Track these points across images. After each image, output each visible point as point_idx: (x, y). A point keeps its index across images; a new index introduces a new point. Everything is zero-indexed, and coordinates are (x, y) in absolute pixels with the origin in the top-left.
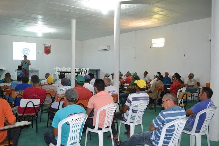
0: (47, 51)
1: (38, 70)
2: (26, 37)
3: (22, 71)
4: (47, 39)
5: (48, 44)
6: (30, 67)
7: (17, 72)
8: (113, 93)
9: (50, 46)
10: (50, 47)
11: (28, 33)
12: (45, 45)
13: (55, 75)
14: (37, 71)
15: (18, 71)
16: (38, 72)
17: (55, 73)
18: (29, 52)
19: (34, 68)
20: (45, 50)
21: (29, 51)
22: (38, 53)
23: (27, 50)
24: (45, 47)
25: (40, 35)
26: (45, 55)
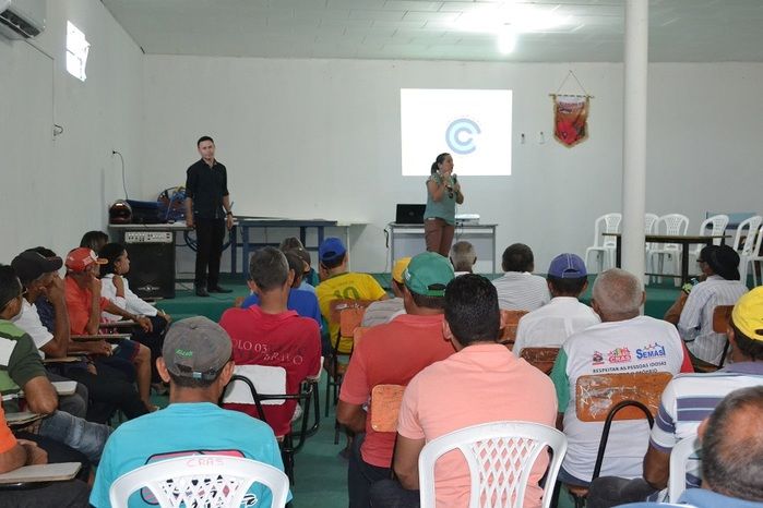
0: (570, 127)
1: (493, 227)
2: (463, 60)
3: (422, 231)
4: (564, 67)
5: (571, 93)
6: (461, 213)
7: (394, 236)
8: (643, 361)
9: (583, 100)
10: (584, 106)
11: (460, 39)
12: (559, 99)
13: (601, 252)
14: (491, 231)
15: (396, 231)
16: (493, 235)
17: (601, 244)
18: (474, 135)
19: (477, 216)
20: (557, 122)
21: (479, 131)
22: (520, 138)
23: (469, 124)
24: (560, 110)
25: (507, 47)
26: (559, 147)
